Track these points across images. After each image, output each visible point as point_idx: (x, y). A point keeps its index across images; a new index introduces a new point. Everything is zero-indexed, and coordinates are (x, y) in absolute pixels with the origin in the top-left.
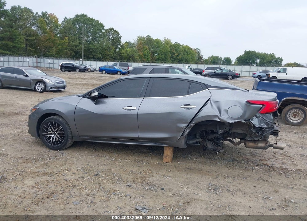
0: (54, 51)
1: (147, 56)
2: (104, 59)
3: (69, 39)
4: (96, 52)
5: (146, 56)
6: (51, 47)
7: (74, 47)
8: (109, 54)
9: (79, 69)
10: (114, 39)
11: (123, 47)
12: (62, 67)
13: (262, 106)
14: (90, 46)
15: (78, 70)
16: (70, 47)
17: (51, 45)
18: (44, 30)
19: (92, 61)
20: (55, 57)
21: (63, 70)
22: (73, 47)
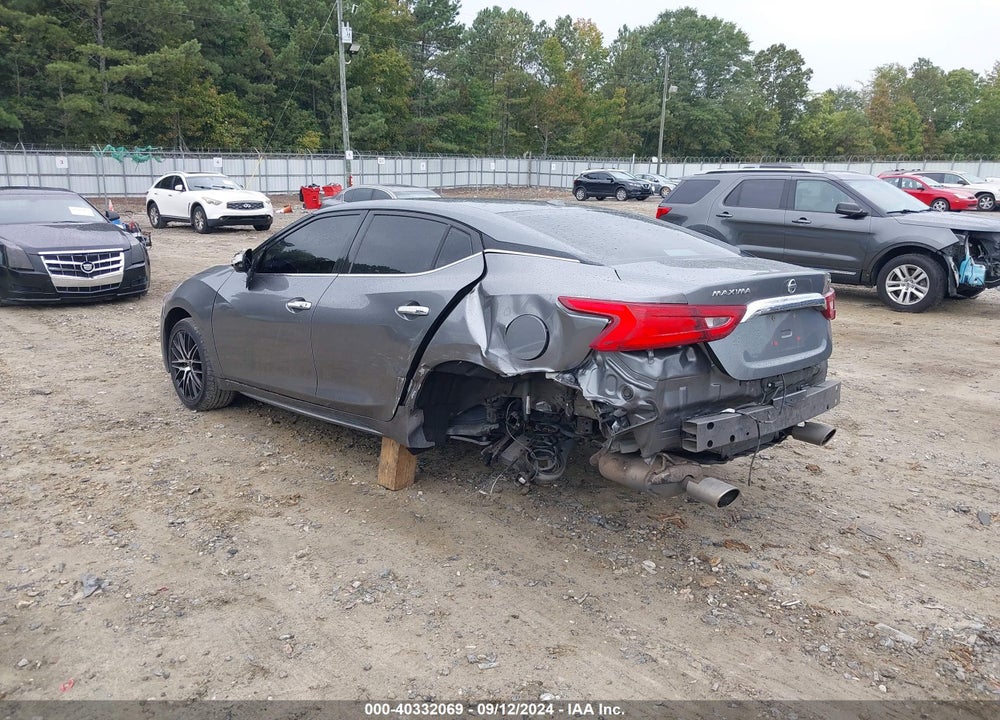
0: (578, 135)
1: (910, 133)
2: (742, 155)
3: (628, 95)
4: (712, 134)
5: (906, 137)
6: (574, 123)
7: (643, 119)
8: (760, 138)
9: (627, 192)
10: (782, 85)
11: (814, 107)
12: (578, 184)
13: (607, 320)
14: (697, 113)
15: (621, 194)
16: (631, 121)
17: (570, 116)
18: (556, 71)
19: (688, 161)
20: (580, 153)
21: (580, 194)
22: (638, 120)
